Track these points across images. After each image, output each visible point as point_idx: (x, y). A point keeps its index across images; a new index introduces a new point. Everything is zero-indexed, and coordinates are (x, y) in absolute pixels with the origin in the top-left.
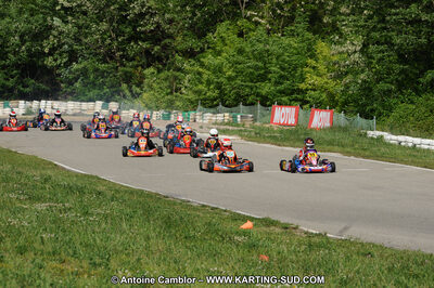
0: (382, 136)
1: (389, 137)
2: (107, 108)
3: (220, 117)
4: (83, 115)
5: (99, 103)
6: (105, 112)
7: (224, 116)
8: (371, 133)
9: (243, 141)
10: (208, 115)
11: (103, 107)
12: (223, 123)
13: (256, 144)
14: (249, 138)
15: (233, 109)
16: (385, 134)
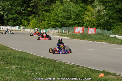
0: (116, 37)
1: (118, 37)
2: (20, 28)
3: (57, 31)
4: (12, 30)
5: (17, 27)
6: (19, 30)
7: (59, 30)
8: (111, 36)
9: (70, 39)
10: (53, 30)
11: (19, 28)
12: (58, 33)
13: (75, 39)
14: (72, 38)
15: (61, 28)
16: (116, 36)
